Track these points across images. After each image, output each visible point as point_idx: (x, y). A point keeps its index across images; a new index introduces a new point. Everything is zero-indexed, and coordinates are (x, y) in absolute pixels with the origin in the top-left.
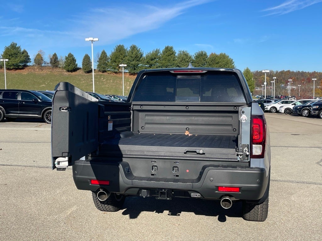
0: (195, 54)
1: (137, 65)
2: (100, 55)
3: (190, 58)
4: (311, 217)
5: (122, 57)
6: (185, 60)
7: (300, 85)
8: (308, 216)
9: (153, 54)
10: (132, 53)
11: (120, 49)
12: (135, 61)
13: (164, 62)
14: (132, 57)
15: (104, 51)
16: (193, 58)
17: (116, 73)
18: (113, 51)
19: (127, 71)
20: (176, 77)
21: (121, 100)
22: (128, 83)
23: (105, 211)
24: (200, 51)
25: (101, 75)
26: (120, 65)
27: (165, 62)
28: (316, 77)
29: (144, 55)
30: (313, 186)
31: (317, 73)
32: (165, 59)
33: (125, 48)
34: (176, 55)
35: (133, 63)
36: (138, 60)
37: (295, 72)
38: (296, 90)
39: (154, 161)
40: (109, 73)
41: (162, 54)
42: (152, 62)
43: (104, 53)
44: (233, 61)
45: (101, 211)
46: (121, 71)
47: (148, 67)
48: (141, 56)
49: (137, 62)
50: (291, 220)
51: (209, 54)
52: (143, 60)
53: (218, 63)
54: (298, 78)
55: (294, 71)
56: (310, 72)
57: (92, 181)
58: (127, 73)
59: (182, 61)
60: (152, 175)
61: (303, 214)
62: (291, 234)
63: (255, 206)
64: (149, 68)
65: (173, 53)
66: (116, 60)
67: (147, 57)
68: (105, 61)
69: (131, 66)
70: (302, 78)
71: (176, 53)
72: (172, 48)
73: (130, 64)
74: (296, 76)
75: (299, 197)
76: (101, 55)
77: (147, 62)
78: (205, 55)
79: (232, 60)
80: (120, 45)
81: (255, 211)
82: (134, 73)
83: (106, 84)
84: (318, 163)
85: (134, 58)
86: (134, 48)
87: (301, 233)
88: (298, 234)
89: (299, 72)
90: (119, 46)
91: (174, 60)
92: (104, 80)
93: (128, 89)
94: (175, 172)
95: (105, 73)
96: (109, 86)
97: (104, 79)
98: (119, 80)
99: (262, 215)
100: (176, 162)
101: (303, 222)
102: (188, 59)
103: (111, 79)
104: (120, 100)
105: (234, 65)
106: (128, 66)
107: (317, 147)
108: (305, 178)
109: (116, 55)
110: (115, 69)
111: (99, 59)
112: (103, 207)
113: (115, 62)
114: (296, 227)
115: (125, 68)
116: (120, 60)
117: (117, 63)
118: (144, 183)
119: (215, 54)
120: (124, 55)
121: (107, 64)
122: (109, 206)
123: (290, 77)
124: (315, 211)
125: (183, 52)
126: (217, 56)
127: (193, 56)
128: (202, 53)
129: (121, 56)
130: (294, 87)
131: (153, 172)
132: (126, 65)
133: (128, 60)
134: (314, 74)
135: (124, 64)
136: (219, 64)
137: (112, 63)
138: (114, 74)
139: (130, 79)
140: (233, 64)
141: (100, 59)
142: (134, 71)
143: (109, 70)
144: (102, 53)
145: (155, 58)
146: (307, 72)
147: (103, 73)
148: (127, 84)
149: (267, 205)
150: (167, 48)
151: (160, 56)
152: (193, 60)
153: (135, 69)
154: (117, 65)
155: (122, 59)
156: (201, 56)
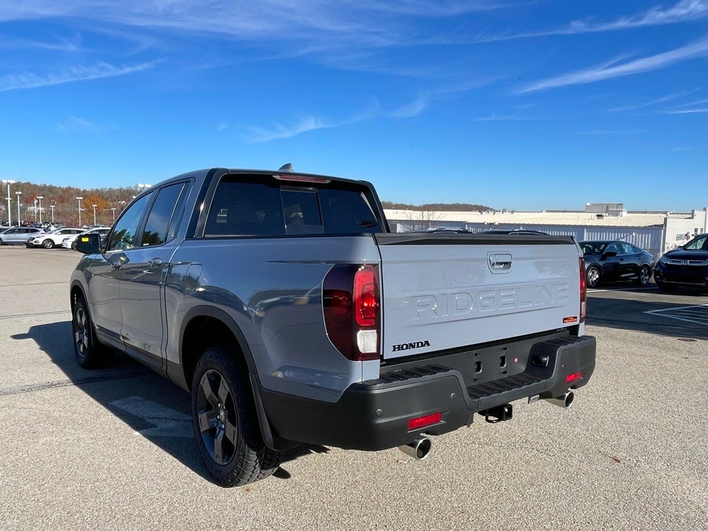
39: (477, 354)
60: (475, 380)
100: (503, 348)
131: (476, 375)
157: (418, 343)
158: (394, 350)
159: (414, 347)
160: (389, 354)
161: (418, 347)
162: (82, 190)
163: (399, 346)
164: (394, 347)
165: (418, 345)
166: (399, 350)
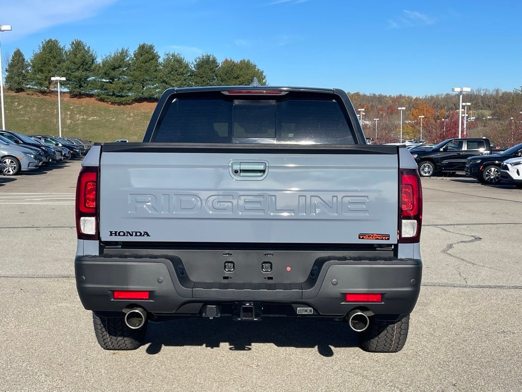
0: (196, 61)
1: (86, 79)
2: (11, 58)
3: (187, 66)
4: (470, 340)
5: (56, 62)
6: (176, 71)
7: (378, 119)
8: (465, 339)
9: (115, 59)
10: (75, 55)
11: (51, 48)
12: (81, 71)
13: (137, 73)
14: (74, 63)
15: (18, 51)
16: (192, 67)
17: (43, 93)
18: (38, 51)
19: (66, 90)
20: (232, 101)
21: (60, 145)
22: (69, 113)
23: (115, 349)
24: (204, 54)
25: (14, 97)
26: (53, 79)
27: (139, 73)
28: (402, 104)
29: (99, 61)
30: (452, 291)
31: (404, 97)
32: (139, 68)
33: (61, 45)
34: (161, 60)
35: (77, 74)
36: (86, 70)
37: (368, 95)
38: (370, 127)
39: (228, 254)
40: (30, 92)
41: (133, 59)
42: (113, 73)
43: (18, 55)
44: (264, 74)
45: (108, 349)
46: (53, 90)
47: (107, 82)
48: (92, 62)
49: (84, 73)
50: (441, 347)
51: (220, 61)
52: (97, 68)
53: (237, 78)
54: (372, 106)
55: (366, 94)
56: (393, 96)
57: (115, 293)
58: (65, 94)
59: (173, 73)
60: (225, 278)
61: (455, 336)
62: (448, 370)
63: (388, 326)
64: (109, 84)
65: (155, 57)
66: (44, 69)
67: (105, 63)
68: (20, 70)
69: (73, 79)
70: (380, 106)
71: (160, 57)
72: (151, 48)
73: (71, 77)
74: (369, 103)
75: (439, 309)
76: (13, 58)
77: (105, 73)
78: (214, 61)
79: (262, 73)
80: (51, 40)
81: (388, 334)
82: (80, 93)
83: (23, 115)
84: (444, 251)
85: (79, 65)
86: (78, 46)
87: (465, 368)
88: (460, 370)
89: (374, 95)
90: (49, 42)
91: (156, 71)
92: (21, 107)
93: (68, 125)
94: (266, 271)
95: (22, 94)
96: (30, 118)
97: (19, 104)
98: (50, 107)
99: (398, 340)
100: (268, 254)
101: (460, 350)
102: (182, 69)
103: (33, 106)
104: (57, 145)
105: (266, 81)
106: (67, 80)
107: (432, 225)
108: (434, 277)
109: (44, 59)
110: (41, 85)
111: (9, 66)
112: (114, 341)
113: (41, 71)
114: (453, 358)
115: (62, 84)
116: (53, 69)
117: (46, 74)
118: (215, 293)
119: (231, 60)
120: (58, 58)
121: (24, 75)
122: (125, 339)
123: (360, 105)
124: (473, 331)
125: (173, 56)
126: (234, 65)
127: (192, 63)
128: (209, 59)
129: (52, 60)
130: (367, 122)
131: (227, 274)
132: (64, 79)
133: (68, 69)
134: (399, 100)
135: (59, 75)
136: (240, 79)
137: (35, 72)
138: (40, 94)
139: (71, 106)
140: (264, 81)
141: (11, 66)
142: (79, 90)
143: (30, 88)
144: (15, 53)
145: (120, 66)
146: (388, 95)
147: (18, 94)
148: (66, 115)
149: (407, 323)
150: (142, 47)
151: (130, 62)
152: (193, 72)
153: (81, 86)
154: (46, 77)
155: (56, 67)
156: (207, 64)
157: (136, 233)
158: (111, 235)
159: (132, 235)
160: (105, 237)
161: (136, 235)
162: (414, 98)
163: (116, 232)
164: (111, 232)
165: (136, 234)
166: (116, 235)
